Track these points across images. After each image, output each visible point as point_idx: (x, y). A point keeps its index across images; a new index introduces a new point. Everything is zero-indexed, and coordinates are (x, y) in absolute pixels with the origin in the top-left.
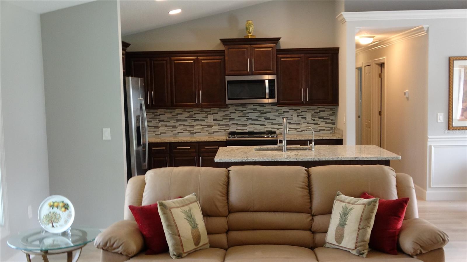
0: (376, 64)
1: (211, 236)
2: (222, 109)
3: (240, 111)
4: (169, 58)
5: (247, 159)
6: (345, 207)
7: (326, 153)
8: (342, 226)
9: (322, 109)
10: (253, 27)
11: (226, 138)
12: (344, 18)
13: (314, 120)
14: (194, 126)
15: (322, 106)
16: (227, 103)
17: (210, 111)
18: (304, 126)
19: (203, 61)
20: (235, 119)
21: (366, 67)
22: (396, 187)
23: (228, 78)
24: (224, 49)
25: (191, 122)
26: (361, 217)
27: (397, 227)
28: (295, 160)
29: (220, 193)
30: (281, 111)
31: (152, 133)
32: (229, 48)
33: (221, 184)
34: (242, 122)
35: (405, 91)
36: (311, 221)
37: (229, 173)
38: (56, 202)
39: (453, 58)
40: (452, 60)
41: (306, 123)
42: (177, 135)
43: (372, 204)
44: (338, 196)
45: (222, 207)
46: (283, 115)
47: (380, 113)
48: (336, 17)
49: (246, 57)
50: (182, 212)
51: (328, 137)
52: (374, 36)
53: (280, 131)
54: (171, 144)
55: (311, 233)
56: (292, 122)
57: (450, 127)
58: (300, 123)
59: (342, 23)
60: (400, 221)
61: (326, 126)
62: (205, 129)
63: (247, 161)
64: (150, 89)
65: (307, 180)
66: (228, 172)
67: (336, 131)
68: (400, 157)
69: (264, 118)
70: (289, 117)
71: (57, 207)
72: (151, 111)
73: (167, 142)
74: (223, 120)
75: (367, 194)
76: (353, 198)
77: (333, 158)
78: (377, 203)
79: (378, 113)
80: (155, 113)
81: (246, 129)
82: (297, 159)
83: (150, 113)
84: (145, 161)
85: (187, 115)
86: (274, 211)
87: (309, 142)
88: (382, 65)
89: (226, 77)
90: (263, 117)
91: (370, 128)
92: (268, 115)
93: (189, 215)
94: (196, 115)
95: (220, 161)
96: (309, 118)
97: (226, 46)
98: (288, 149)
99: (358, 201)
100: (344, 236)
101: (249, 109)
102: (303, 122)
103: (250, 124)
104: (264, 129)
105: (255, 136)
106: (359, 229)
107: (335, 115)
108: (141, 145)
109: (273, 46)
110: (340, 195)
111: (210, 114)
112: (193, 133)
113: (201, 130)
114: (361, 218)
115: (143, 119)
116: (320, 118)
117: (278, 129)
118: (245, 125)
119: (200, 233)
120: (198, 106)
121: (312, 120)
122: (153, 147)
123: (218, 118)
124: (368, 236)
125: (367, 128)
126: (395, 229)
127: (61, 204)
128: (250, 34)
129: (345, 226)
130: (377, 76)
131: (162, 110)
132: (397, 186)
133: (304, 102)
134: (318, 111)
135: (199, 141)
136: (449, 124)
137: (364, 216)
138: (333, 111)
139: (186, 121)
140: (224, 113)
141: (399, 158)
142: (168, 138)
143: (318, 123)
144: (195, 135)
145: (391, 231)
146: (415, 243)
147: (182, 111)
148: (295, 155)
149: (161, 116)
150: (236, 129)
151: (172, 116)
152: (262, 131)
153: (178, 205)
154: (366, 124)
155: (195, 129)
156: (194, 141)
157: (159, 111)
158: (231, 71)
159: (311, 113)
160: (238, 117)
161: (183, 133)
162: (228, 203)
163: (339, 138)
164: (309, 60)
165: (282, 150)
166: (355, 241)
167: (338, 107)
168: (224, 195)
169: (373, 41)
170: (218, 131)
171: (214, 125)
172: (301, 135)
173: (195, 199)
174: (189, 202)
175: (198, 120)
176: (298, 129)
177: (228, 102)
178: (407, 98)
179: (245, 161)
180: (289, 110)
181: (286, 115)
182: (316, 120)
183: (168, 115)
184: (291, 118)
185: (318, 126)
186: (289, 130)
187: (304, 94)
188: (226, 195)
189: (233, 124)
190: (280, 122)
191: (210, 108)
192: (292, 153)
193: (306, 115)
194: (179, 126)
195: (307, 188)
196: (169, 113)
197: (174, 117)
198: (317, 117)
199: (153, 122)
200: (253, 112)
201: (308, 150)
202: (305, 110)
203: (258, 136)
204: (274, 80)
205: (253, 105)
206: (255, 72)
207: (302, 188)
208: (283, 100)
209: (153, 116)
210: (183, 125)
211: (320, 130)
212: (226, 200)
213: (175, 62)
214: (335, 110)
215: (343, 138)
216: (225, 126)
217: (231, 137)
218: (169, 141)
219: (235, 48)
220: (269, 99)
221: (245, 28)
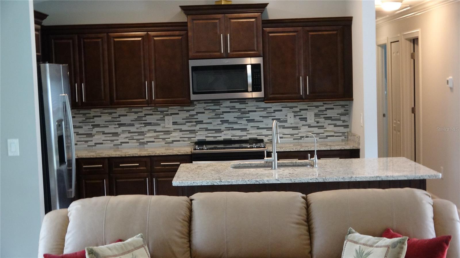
0: (407, 39)
2: (185, 108)
3: (211, 111)
4: (106, 34)
5: (219, 182)
6: (360, 251)
7: (335, 170)
9: (329, 105)
11: (191, 150)
13: (318, 122)
14: (145, 133)
15: (328, 101)
16: (191, 99)
17: (167, 110)
18: (304, 131)
19: (155, 38)
20: (204, 122)
21: (392, 44)
22: (432, 220)
23: (193, 63)
24: (186, 21)
25: (140, 127)
28: (289, 182)
29: (178, 234)
30: (270, 109)
31: (83, 144)
32: (193, 20)
33: (180, 220)
34: (214, 126)
35: (448, 79)
37: (191, 204)
41: (307, 127)
42: (119, 146)
43: (398, 246)
44: (349, 235)
45: (180, 253)
46: (273, 114)
47: (413, 110)
49: (218, 32)
51: (338, 147)
53: (269, 138)
54: (110, 159)
56: (286, 125)
58: (297, 127)
61: (335, 130)
62: (160, 137)
63: (219, 184)
64: (79, 81)
65: (304, 211)
66: (190, 202)
67: (350, 137)
68: (441, 175)
69: (247, 120)
70: (283, 118)
72: (81, 112)
73: (105, 156)
74: (187, 123)
75: (391, 231)
76: (371, 237)
77: (344, 178)
78: (405, 245)
79: (409, 111)
80: (87, 115)
81: (221, 137)
82: (292, 180)
83: (79, 115)
84: (71, 187)
85: (134, 116)
87: (309, 155)
88: (415, 41)
89: (189, 60)
90: (244, 119)
91: (399, 131)
92: (252, 116)
94: (147, 116)
95: (180, 185)
96: (311, 119)
97: (188, 16)
98: (280, 166)
99: (377, 242)
102: (302, 125)
103: (226, 129)
104: (247, 136)
105: (233, 146)
107: (348, 114)
108: (66, 163)
109: (257, 16)
110: (353, 233)
111: (167, 115)
112: (143, 143)
113: (155, 139)
115: (67, 124)
116: (326, 118)
117: (266, 136)
118: (219, 131)
120: (149, 103)
121: (316, 122)
122: (84, 165)
123: (180, 121)
125: (395, 132)
130: (409, 56)
131: (98, 110)
132: (434, 219)
133: (304, 97)
134: (323, 108)
135: (151, 155)
138: (345, 109)
139: (133, 125)
140: (189, 113)
141: (439, 176)
142: (106, 150)
143: (323, 126)
144: (145, 145)
147: (126, 112)
148: (290, 173)
149: (95, 118)
150: (206, 137)
151: (113, 119)
152: (244, 138)
153: (116, 253)
154: (394, 125)
155: (146, 137)
156: (144, 155)
157: (93, 112)
158: (197, 52)
159: (313, 112)
160: (209, 118)
161: (128, 143)
162: (190, 247)
163: (354, 148)
164: (310, 37)
165: (271, 166)
167: (352, 103)
168: (184, 236)
169: (401, 7)
170: (179, 139)
171: (174, 131)
172: (300, 144)
173: (142, 243)
174: (133, 248)
175: (150, 124)
176: (295, 135)
177: (193, 97)
178: (451, 89)
179: (217, 184)
180: (282, 107)
181: (278, 115)
182: (320, 122)
183: (106, 117)
184: (285, 120)
185: (324, 131)
186: (283, 137)
187: (303, 85)
188: (186, 236)
189: (200, 129)
190: (268, 125)
191: (167, 106)
192: (285, 172)
193: (307, 115)
194: (123, 133)
195: (306, 223)
196: (108, 114)
197: (115, 120)
198: (322, 118)
199: (84, 127)
200: (229, 112)
201: (309, 166)
202: (305, 107)
203: (237, 145)
204: (259, 65)
205: (229, 101)
206: (232, 53)
207: (298, 224)
208: (273, 94)
209: (84, 119)
210: (128, 132)
211: (327, 136)
212: (187, 244)
213: (116, 40)
214: (348, 108)
215: (361, 147)
216: (189, 133)
217: (199, 149)
218: (108, 155)
219: (202, 19)
220: (252, 92)
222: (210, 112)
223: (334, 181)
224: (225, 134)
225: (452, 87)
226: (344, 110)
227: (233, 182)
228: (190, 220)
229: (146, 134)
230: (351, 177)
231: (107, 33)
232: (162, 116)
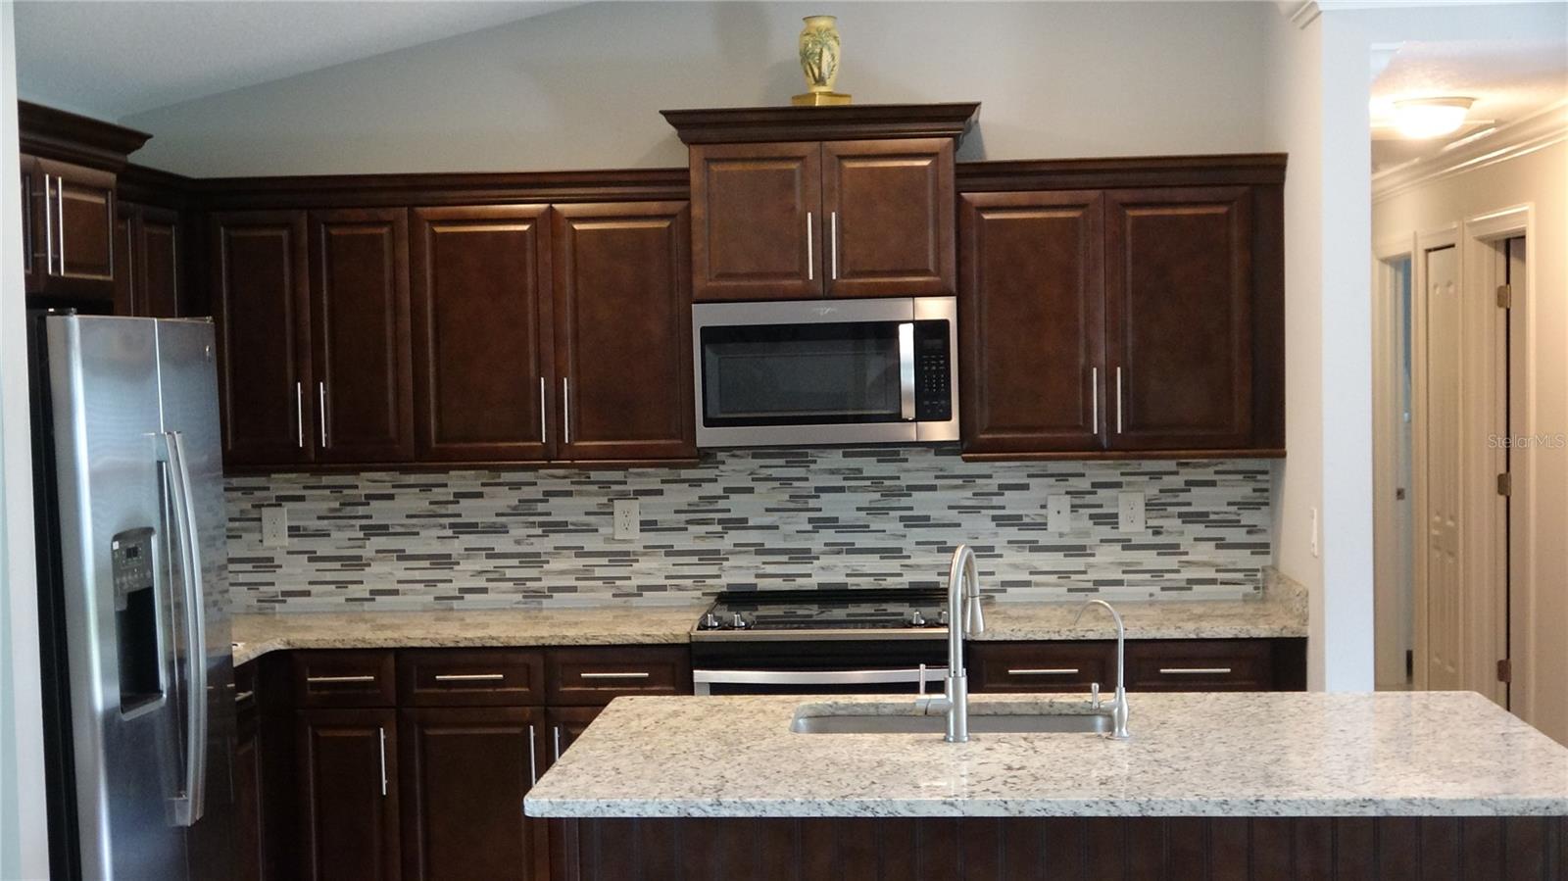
0: (1482, 240)
2: (685, 474)
3: (777, 484)
4: (406, 208)
5: (712, 805)
9: (1200, 470)
10: (837, 50)
11: (688, 630)
13: (1157, 532)
14: (543, 558)
15: (1194, 457)
16: (698, 445)
17: (623, 479)
18: (1106, 560)
19: (577, 227)
20: (750, 523)
21: (1431, 254)
23: (705, 316)
24: (685, 165)
25: (528, 536)
28: (996, 814)
30: (987, 481)
31: (331, 594)
32: (709, 160)
34: (786, 537)
41: (1118, 547)
42: (455, 604)
46: (996, 501)
47: (1503, 484)
49: (799, 207)
51: (1228, 625)
52: (1473, 99)
54: (404, 656)
56: (1043, 538)
58: (1083, 548)
59: (1302, 22)
61: (1220, 560)
62: (598, 572)
63: (712, 815)
64: (309, 372)
67: (1271, 588)
69: (902, 519)
70: (1030, 513)
72: (326, 480)
73: (384, 645)
74: (691, 528)
77: (1225, 802)
79: (1490, 484)
80: (346, 492)
81: (810, 575)
82: (1010, 805)
83: (319, 492)
85: (507, 499)
88: (1512, 246)
89: (693, 305)
90: (892, 513)
91: (1451, 554)
92: (921, 504)
94: (553, 501)
95: (554, 815)
96: (1133, 520)
97: (695, 149)
98: (976, 723)
101: (823, 472)
102: (1102, 541)
103: (827, 548)
104: (900, 575)
107: (1267, 504)
108: (160, 692)
109: (938, 150)
111: (623, 496)
112: (537, 594)
113: (577, 579)
116: (1188, 518)
118: (803, 555)
120: (553, 455)
121: (1150, 531)
122: (311, 675)
123: (666, 517)
125: (1437, 554)
128: (824, 84)
130: (1488, 298)
131: (382, 475)
133: (1106, 442)
134: (1177, 481)
135: (547, 642)
138: (1256, 485)
139: (502, 530)
140: (697, 489)
142: (411, 617)
143: (1177, 546)
144: (544, 601)
147: (480, 483)
148: (1010, 768)
149: (374, 504)
150: (758, 576)
151: (434, 507)
152: (891, 583)
154: (1435, 532)
155: (548, 573)
156: (522, 643)
157: (366, 482)
158: (721, 276)
159: (1143, 494)
160: (767, 510)
161: (484, 590)
163: (1287, 634)
164: (1129, 222)
165: (944, 727)
167: (1282, 467)
170: (662, 582)
171: (645, 554)
175: (560, 527)
176: (1073, 577)
177: (706, 436)
179: (703, 815)
180: (1029, 476)
181: (1013, 503)
182: (1168, 532)
183: (410, 501)
184: (1039, 520)
185: (1180, 562)
186: (1030, 582)
187: (1104, 399)
189: (738, 549)
190: (977, 538)
191: (624, 467)
193: (1117, 506)
194: (468, 557)
196: (417, 490)
197: (443, 511)
198: (1173, 517)
199: (335, 534)
200: (841, 489)
202: (1114, 476)
203: (866, 609)
204: (945, 323)
205: (842, 451)
206: (845, 281)
208: (994, 429)
209: (336, 505)
210: (484, 552)
211: (1191, 582)
213: (439, 230)
214: (1267, 481)
215: (1310, 632)
216: (700, 560)
217: (716, 624)
218: (395, 640)
219: (744, 160)
220: (915, 420)
221: (799, 58)
222: (774, 488)
223: (1182, 815)
224: (823, 568)
226: (1255, 490)
227: (768, 808)
229: (548, 562)
230: (1257, 801)
231: (411, 206)
232: (605, 500)
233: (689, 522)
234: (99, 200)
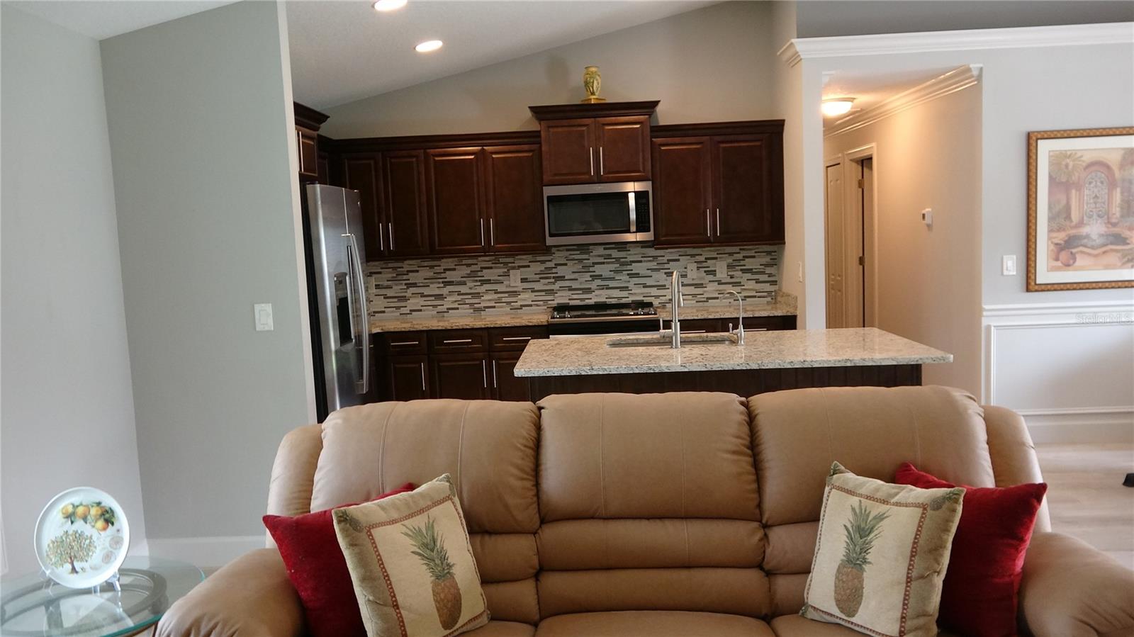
0: (851, 160)
1: (493, 589)
2: (539, 258)
3: (576, 262)
4: (422, 151)
5: (589, 370)
6: (861, 509)
7: (773, 349)
8: (855, 564)
9: (750, 251)
10: (600, 81)
11: (547, 319)
12: (797, 53)
13: (732, 277)
14: (481, 295)
15: (748, 245)
16: (547, 245)
17: (513, 261)
18: (711, 289)
19: (494, 156)
20: (566, 278)
21: (829, 168)
23: (549, 191)
24: (539, 129)
25: (475, 286)
26: (914, 543)
27: (1014, 570)
28: (702, 370)
29: (515, 471)
30: (663, 258)
31: (392, 312)
32: (549, 127)
33: (519, 446)
34: (581, 283)
35: (924, 212)
36: (762, 543)
37: (540, 416)
38: (81, 504)
39: (1036, 134)
40: (1034, 138)
41: (716, 283)
42: (445, 314)
43: (944, 507)
44: (835, 476)
45: (520, 507)
46: (668, 266)
47: (861, 261)
48: (778, 53)
49: (586, 144)
50: (407, 534)
51: (765, 312)
52: (854, 99)
53: (661, 300)
54: (430, 333)
55: (763, 574)
56: (685, 281)
57: (1030, 284)
58: (702, 284)
59: (793, 63)
60: (1021, 552)
61: (757, 288)
62: (504, 300)
63: (589, 373)
64: (384, 219)
65: (746, 429)
66: (537, 412)
67: (779, 299)
68: (952, 356)
69: (628, 274)
70: (680, 271)
71: (85, 519)
72: (390, 265)
73: (423, 329)
74: (541, 280)
75: (913, 468)
76: (882, 482)
77: (792, 362)
79: (856, 261)
80: (399, 269)
81: (591, 299)
82: (707, 366)
83: (387, 270)
84: (361, 377)
85: (465, 271)
86: (661, 518)
87: (731, 325)
88: (866, 162)
89: (544, 188)
90: (624, 272)
91: (840, 291)
92: (636, 268)
93: (428, 540)
94: (485, 271)
95: (527, 376)
96: (722, 273)
97: (542, 122)
98: (684, 342)
99: (896, 494)
100: (862, 596)
101: (596, 256)
102: (710, 281)
103: (598, 287)
104: (628, 297)
105: (608, 312)
106: (908, 577)
107: (776, 265)
108: (352, 340)
109: (642, 121)
110: (842, 472)
111: (514, 268)
112: (479, 310)
113: (495, 303)
114: (913, 548)
116: (744, 271)
117: (657, 297)
118: (588, 291)
119: (458, 590)
120: (486, 251)
121: (729, 277)
122: (392, 342)
123: (531, 276)
124: (936, 598)
125: (833, 292)
126: (1010, 576)
127: (94, 511)
128: (595, 95)
129: (866, 567)
130: (855, 184)
131: (411, 262)
132: (988, 443)
133: (712, 239)
134: (740, 256)
135: (489, 326)
136: (1028, 278)
137: (921, 542)
138: (772, 257)
139: (464, 283)
140: (543, 265)
141: (948, 358)
142: (427, 320)
143: (740, 283)
144: (482, 312)
145: (997, 580)
146: (1081, 624)
147: (454, 264)
148: (702, 355)
149: (410, 274)
150: (570, 299)
151: (435, 275)
152: (624, 301)
153: (395, 515)
155: (483, 301)
156: (479, 327)
157: (407, 265)
158: (556, 175)
159: (725, 262)
160: (573, 272)
161: (458, 309)
162: (538, 495)
163: (788, 314)
164: (721, 149)
165: (671, 343)
166: (899, 615)
167: (783, 249)
168: (525, 476)
170: (530, 303)
171: (523, 292)
172: (706, 308)
173: (448, 492)
174: (429, 503)
175: (488, 282)
176: (698, 296)
177: (550, 241)
178: (929, 226)
179: (586, 374)
180: (680, 256)
181: (673, 267)
182: (736, 277)
183: (426, 273)
184: (684, 274)
185: (741, 289)
187: (712, 222)
188: (531, 475)
189: (561, 289)
190: (659, 282)
191: (513, 256)
192: (693, 352)
193: (715, 267)
194: (450, 295)
195: (749, 452)
196: (428, 268)
197: (439, 276)
198: (739, 271)
199: (395, 287)
200: (603, 263)
201: (727, 342)
202: (713, 254)
203: (614, 311)
204: (647, 192)
205: (604, 246)
206: (606, 175)
207: (734, 453)
208: (667, 235)
209: (395, 275)
210: (457, 293)
211: (746, 297)
212: (532, 490)
213: (437, 159)
214: (777, 255)
215: (798, 313)
216: (546, 293)
217: (558, 316)
218: (426, 327)
219: (562, 126)
220: (636, 232)
221: (584, 84)
222: (575, 264)
224: (596, 296)
225: (931, 223)
227: (612, 371)
228: (537, 445)
229: (483, 296)
230: (804, 361)
231: (425, 149)
232: (506, 270)
233: (541, 278)
234: (312, 143)
